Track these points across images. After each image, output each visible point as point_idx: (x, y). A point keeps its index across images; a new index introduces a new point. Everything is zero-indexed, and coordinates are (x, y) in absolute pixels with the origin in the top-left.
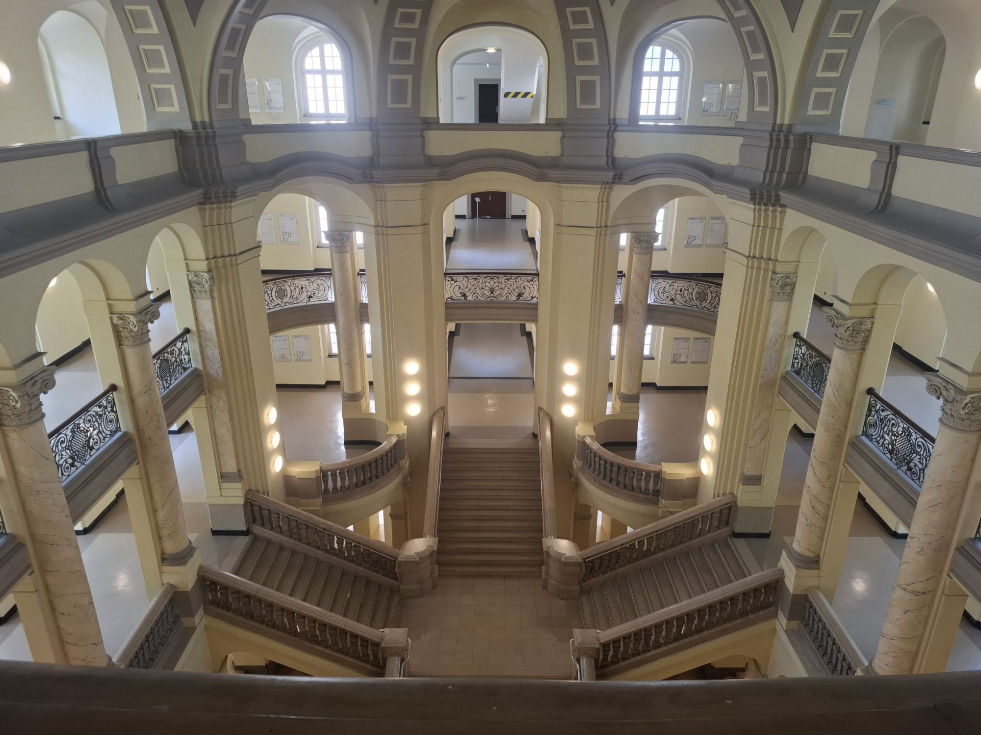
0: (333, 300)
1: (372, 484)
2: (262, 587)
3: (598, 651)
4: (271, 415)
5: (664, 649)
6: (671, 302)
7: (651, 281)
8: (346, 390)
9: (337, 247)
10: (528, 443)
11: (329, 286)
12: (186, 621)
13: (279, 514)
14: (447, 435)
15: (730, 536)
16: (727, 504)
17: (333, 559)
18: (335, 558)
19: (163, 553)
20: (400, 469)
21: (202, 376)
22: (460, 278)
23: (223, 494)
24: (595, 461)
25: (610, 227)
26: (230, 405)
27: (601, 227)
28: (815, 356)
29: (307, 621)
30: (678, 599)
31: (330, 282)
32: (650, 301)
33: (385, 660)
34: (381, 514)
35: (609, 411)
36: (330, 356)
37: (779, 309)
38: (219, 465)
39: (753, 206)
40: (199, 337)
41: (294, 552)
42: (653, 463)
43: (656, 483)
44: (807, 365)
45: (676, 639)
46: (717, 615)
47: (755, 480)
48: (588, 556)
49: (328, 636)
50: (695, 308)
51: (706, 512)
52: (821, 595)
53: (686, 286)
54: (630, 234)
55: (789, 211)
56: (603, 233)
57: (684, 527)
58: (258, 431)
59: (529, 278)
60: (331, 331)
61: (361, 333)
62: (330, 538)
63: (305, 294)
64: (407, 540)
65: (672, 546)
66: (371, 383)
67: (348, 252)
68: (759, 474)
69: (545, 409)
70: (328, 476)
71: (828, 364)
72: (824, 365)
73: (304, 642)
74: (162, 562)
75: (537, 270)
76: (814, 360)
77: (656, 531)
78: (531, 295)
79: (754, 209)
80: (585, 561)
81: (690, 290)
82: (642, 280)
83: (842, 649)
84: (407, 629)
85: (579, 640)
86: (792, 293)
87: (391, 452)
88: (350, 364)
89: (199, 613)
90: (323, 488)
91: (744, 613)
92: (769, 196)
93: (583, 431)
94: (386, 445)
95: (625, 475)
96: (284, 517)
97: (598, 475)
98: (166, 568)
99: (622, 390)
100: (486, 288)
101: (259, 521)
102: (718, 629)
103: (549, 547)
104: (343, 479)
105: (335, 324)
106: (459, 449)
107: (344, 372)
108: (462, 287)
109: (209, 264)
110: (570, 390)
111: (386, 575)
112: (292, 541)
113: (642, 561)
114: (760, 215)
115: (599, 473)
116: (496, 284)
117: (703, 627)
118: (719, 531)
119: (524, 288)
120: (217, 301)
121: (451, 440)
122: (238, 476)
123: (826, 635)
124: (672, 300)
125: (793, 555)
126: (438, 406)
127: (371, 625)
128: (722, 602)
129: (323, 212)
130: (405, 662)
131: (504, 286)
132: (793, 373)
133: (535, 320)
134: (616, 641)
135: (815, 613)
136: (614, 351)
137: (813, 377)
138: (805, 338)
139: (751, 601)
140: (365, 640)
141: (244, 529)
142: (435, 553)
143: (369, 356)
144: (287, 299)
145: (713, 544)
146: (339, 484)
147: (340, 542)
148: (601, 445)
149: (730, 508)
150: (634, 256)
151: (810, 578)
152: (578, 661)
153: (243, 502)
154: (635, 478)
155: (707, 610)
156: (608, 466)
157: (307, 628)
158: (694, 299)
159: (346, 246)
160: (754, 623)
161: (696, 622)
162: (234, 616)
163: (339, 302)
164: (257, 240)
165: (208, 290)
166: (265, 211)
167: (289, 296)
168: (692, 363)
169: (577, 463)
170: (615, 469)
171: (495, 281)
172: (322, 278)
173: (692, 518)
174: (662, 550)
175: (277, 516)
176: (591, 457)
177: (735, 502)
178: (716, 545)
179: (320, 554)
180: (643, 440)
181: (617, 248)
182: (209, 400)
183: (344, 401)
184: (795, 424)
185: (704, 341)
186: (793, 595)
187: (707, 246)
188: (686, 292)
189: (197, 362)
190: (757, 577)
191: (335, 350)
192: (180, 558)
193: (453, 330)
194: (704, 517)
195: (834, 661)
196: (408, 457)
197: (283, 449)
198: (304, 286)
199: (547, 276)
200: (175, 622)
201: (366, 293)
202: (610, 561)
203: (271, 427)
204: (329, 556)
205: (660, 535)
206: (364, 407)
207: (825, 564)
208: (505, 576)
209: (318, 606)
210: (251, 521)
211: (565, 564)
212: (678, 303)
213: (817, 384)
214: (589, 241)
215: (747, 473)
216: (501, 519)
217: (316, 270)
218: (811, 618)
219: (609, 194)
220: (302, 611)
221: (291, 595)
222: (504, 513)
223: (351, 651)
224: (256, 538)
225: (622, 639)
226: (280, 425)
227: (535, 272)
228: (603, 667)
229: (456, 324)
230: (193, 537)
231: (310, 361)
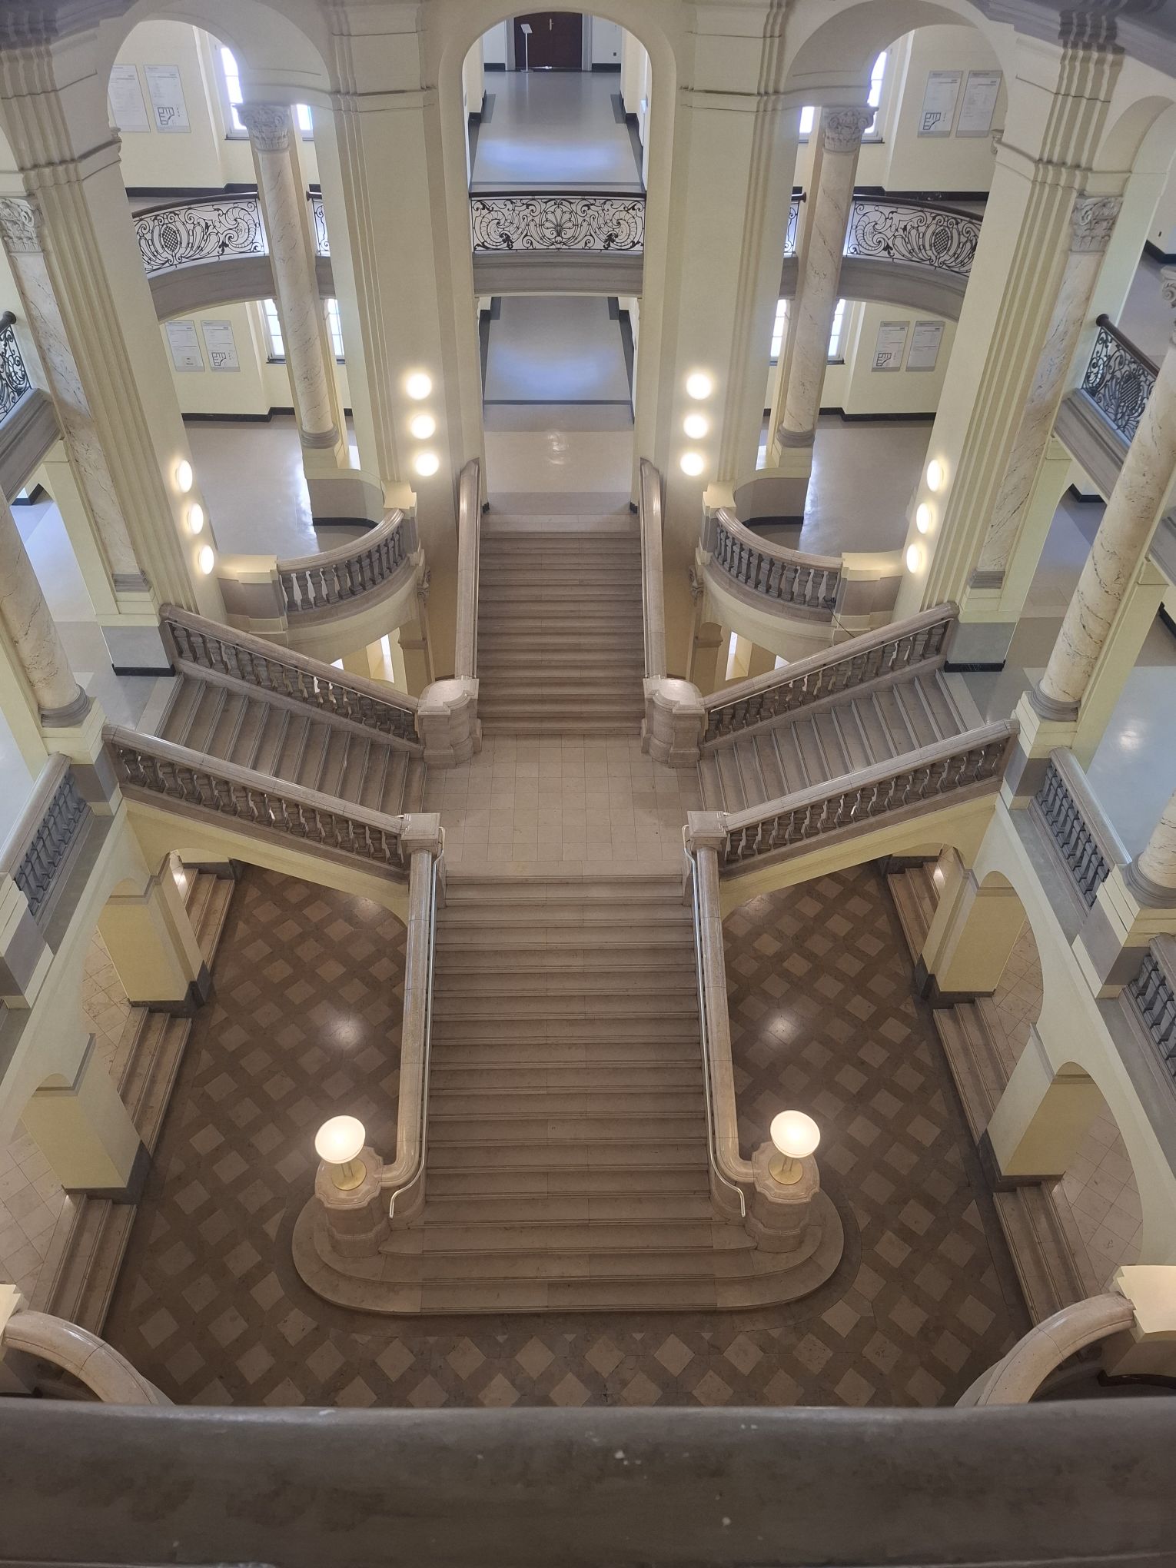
0: (267, 252)
1: (366, 593)
2: (207, 756)
3: (723, 841)
4: (181, 475)
5: (822, 836)
6: (885, 253)
7: (852, 208)
8: (307, 427)
9: (263, 138)
10: (620, 522)
11: (257, 221)
12: (96, 807)
13: (219, 643)
14: (486, 508)
15: (939, 669)
16: (942, 619)
17: (316, 713)
18: (319, 710)
19: (40, 708)
20: (411, 568)
21: (51, 403)
22: (498, 203)
23: (122, 610)
24: (733, 552)
25: (784, 93)
26: (108, 457)
27: (766, 93)
28: (1130, 362)
29: (284, 806)
30: (849, 765)
31: (257, 215)
32: (847, 251)
33: (408, 858)
34: (385, 640)
35: (760, 464)
36: (272, 360)
37: (1080, 265)
38: (107, 562)
39: (1061, 50)
40: (34, 329)
41: (252, 703)
42: (827, 553)
43: (830, 588)
44: (1112, 378)
45: (841, 824)
46: (908, 788)
47: (992, 580)
48: (714, 704)
49: (319, 825)
50: (926, 266)
51: (906, 633)
52: (1073, 760)
53: (915, 220)
54: (820, 108)
55: (1130, 63)
56: (770, 108)
57: (868, 658)
58: (164, 503)
59: (628, 202)
60: (268, 312)
61: (322, 319)
62: (307, 680)
63: (213, 239)
64: (430, 683)
65: (847, 686)
66: (348, 413)
67: (284, 150)
68: (1001, 569)
69: (653, 462)
70: (291, 581)
71: (1149, 377)
72: (1142, 378)
73: (282, 834)
74: (42, 722)
75: (642, 184)
76: (1126, 368)
77: (825, 665)
78: (631, 238)
79: (1064, 58)
80: (709, 712)
81: (922, 229)
82: (837, 207)
83: (1095, 838)
84: (439, 814)
85: (696, 828)
86: (1107, 237)
87: (393, 539)
88: (309, 378)
89: (115, 794)
90: (286, 599)
91: (949, 786)
92: (1097, 27)
93: (716, 500)
94: (384, 528)
95: (782, 575)
96: (227, 647)
97: (737, 576)
98: (49, 731)
99: (785, 425)
100: (548, 224)
101: (187, 653)
102: (906, 808)
103: (653, 693)
104: (317, 586)
105: (275, 300)
106: (506, 533)
107: (299, 394)
108: (502, 222)
109: (26, 181)
110: (696, 425)
111: (401, 736)
112: (246, 684)
113: (797, 710)
114: (1072, 68)
115: (739, 572)
116: (567, 216)
117: (884, 807)
118: (923, 663)
119: (619, 223)
120: (54, 259)
121: (492, 518)
122: (143, 581)
123: (1072, 817)
124: (887, 248)
125: (1037, 699)
126: (468, 456)
127: (383, 809)
128: (917, 772)
129: (229, 61)
130: (438, 859)
131: (580, 220)
132: (1085, 393)
133: (637, 289)
134: (751, 829)
135: (1060, 786)
136: (776, 349)
137: (1120, 400)
138: (1116, 325)
139: (963, 768)
140: (376, 832)
141: (166, 665)
142: (476, 703)
143: (341, 361)
144: (182, 251)
145: (911, 682)
146: (312, 594)
147: (323, 685)
148: (744, 523)
149: (945, 626)
150: (826, 157)
151: (1060, 734)
152: (694, 855)
153: (157, 624)
154: (797, 580)
155: (893, 783)
156: (754, 561)
157: (286, 815)
158: (927, 247)
159: (279, 138)
160: (963, 799)
161: (874, 799)
162: (170, 799)
163: (277, 255)
164: (111, 125)
165: (34, 235)
166: (119, 58)
167: (184, 245)
168: (909, 369)
169: (702, 556)
170: (765, 566)
171: (565, 209)
172: (241, 206)
173: (883, 642)
174: (831, 692)
175: (217, 645)
176: (726, 546)
177: (956, 617)
178: (916, 682)
179: (295, 705)
180: (813, 514)
181: (796, 141)
182: (70, 449)
183: (303, 447)
184: (1073, 485)
185: (933, 329)
186: (1029, 759)
187: (961, 135)
188: (914, 232)
189: (39, 378)
190: (978, 731)
191: (279, 350)
192: (71, 715)
193: (488, 308)
194: (905, 640)
195: (1078, 853)
196: (422, 548)
197: (212, 534)
198: (210, 223)
199: (660, 199)
200: (79, 809)
201: (326, 235)
202: (747, 711)
203: (185, 496)
204: (308, 707)
205: (829, 670)
206: (340, 457)
207: (1085, 715)
208: (584, 735)
209: (298, 783)
210: (176, 653)
211: (678, 718)
212: (897, 255)
213: (1123, 414)
214: (741, 123)
215: (981, 569)
216: (577, 649)
217: (231, 188)
218: (1053, 792)
219: (786, 18)
220: (276, 792)
221: (254, 768)
222: (583, 640)
223: (357, 846)
224: (187, 681)
225: (760, 825)
226: (200, 493)
227: (637, 190)
228: (730, 861)
229: (492, 298)
230: (84, 679)
231: (238, 369)
